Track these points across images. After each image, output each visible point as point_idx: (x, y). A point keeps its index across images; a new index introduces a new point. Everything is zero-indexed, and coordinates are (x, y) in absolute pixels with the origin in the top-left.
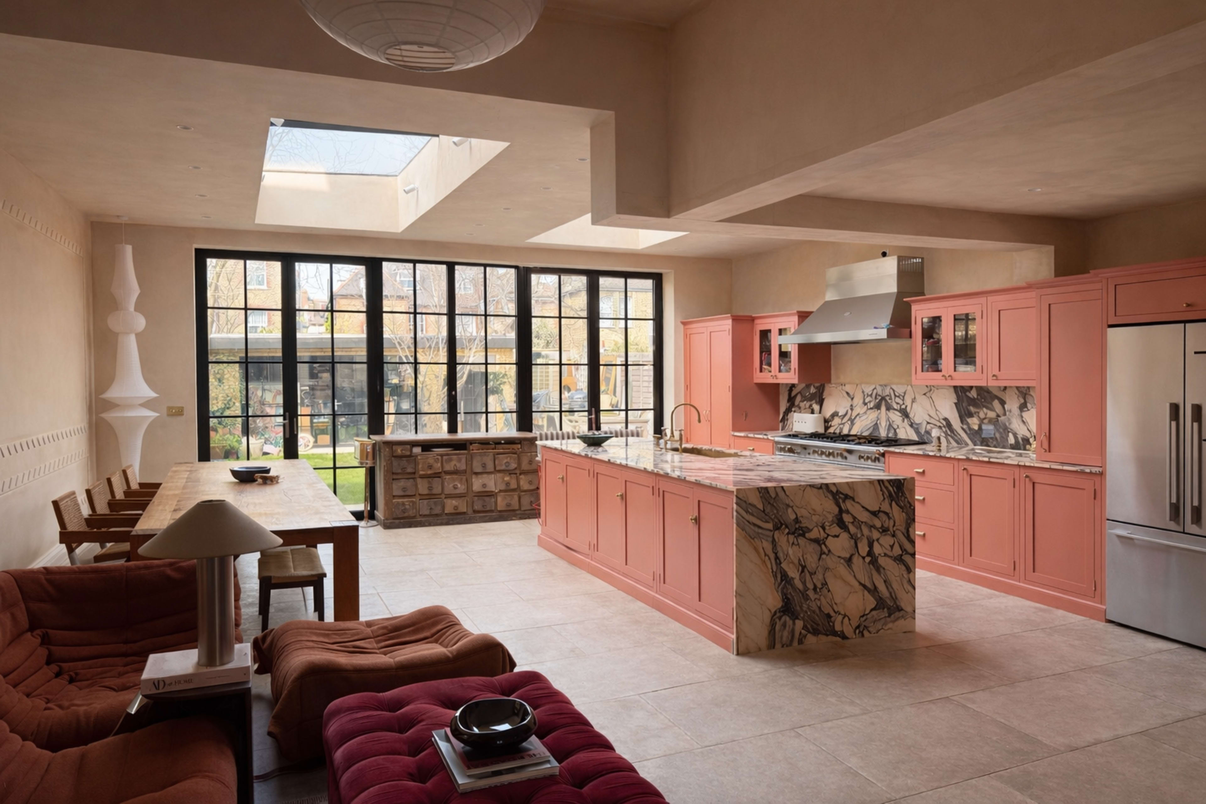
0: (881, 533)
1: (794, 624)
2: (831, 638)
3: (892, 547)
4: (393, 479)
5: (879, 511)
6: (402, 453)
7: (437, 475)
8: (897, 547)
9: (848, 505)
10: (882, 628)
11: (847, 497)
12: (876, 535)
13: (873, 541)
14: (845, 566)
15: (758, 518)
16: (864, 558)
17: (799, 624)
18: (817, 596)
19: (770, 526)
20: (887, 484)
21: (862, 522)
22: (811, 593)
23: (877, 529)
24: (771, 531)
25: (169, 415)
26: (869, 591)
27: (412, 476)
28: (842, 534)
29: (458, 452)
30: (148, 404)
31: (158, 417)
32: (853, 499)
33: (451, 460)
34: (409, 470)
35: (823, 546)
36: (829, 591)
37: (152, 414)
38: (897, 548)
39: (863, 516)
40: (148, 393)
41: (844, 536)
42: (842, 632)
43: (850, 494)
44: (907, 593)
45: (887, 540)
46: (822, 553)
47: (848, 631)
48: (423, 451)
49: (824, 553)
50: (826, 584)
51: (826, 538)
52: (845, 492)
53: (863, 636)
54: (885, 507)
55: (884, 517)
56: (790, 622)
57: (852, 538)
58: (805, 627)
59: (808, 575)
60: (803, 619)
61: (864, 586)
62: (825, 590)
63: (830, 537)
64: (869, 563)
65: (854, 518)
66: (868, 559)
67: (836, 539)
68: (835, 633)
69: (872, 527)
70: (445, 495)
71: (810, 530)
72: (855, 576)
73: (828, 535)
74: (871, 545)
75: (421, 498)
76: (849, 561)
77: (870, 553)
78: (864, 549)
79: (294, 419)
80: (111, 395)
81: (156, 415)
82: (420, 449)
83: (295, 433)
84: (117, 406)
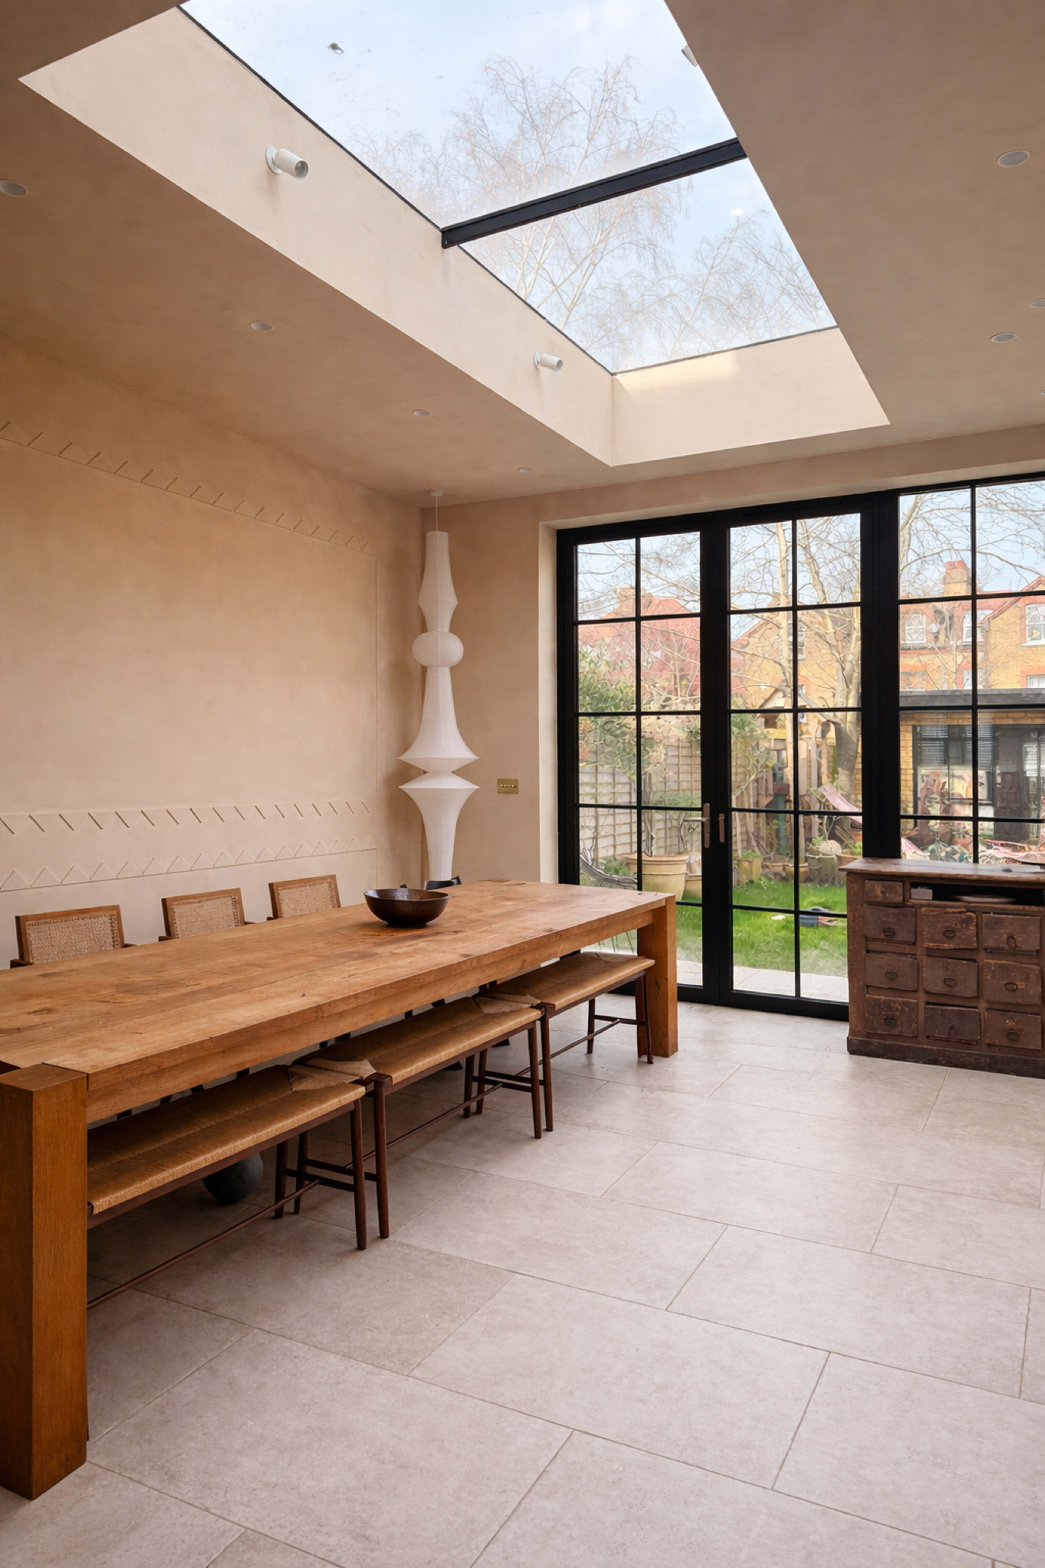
4: (868, 951)
6: (885, 897)
7: (967, 955)
25: (498, 791)
27: (907, 949)
29: (1020, 907)
30: (463, 772)
31: (476, 791)
33: (998, 923)
34: (902, 935)
37: (468, 787)
40: (461, 753)
48: (935, 898)
70: (988, 1002)
75: (931, 1000)
79: (722, 817)
80: (413, 756)
81: (477, 787)
82: (930, 892)
83: (722, 839)
84: (425, 772)
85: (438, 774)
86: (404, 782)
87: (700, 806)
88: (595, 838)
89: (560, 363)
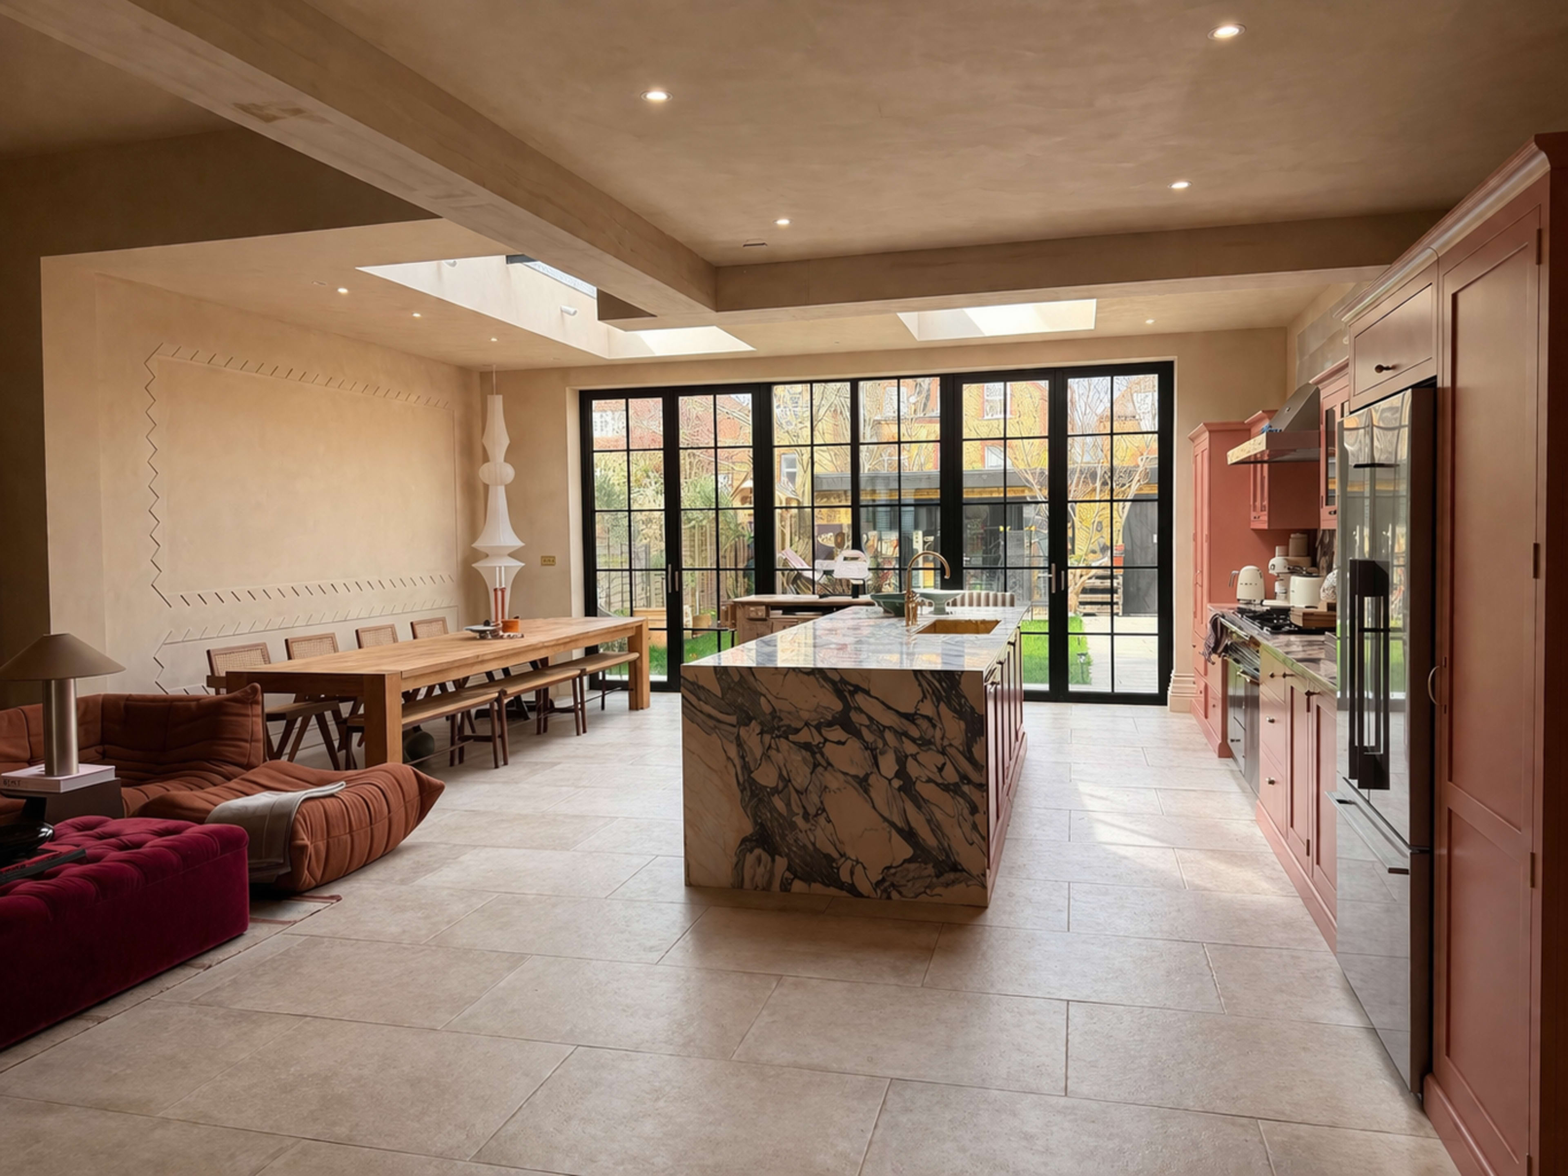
0: (919, 746)
1: (773, 861)
2: (832, 891)
3: (941, 769)
5: (916, 714)
6: (757, 615)
8: (949, 768)
9: (860, 699)
10: (925, 892)
11: (857, 689)
12: (910, 748)
13: (906, 757)
14: (854, 788)
15: (714, 707)
16: (890, 781)
17: (781, 863)
18: (808, 826)
19: (733, 719)
20: (929, 676)
21: (885, 727)
22: (799, 821)
23: (913, 740)
24: (734, 726)
25: (542, 565)
26: (900, 831)
28: (849, 741)
30: (513, 555)
31: (523, 567)
32: (867, 693)
35: (818, 756)
36: (829, 821)
37: (517, 564)
38: (949, 771)
39: (887, 719)
40: (515, 543)
41: (854, 744)
42: (853, 885)
43: (865, 686)
44: (971, 844)
45: (931, 759)
46: (816, 765)
47: (864, 887)
48: (784, 614)
49: (820, 764)
50: (824, 810)
51: (824, 744)
52: (854, 682)
53: (889, 898)
54: (927, 709)
55: (924, 724)
56: (765, 857)
57: (867, 748)
58: (789, 869)
59: (794, 796)
60: (787, 855)
61: (893, 824)
62: (822, 820)
63: (827, 744)
64: (900, 789)
65: (870, 718)
66: (897, 783)
67: (840, 747)
68: (841, 886)
69: (902, 734)
71: (797, 731)
72: (874, 807)
73: (826, 740)
74: (902, 760)
76: (863, 783)
77: (901, 773)
78: (888, 765)
79: (677, 573)
80: (479, 544)
81: (523, 564)
82: (781, 612)
83: (677, 589)
84: (487, 556)
85: (499, 556)
86: (476, 561)
87: (664, 567)
88: (608, 596)
89: (575, 313)
